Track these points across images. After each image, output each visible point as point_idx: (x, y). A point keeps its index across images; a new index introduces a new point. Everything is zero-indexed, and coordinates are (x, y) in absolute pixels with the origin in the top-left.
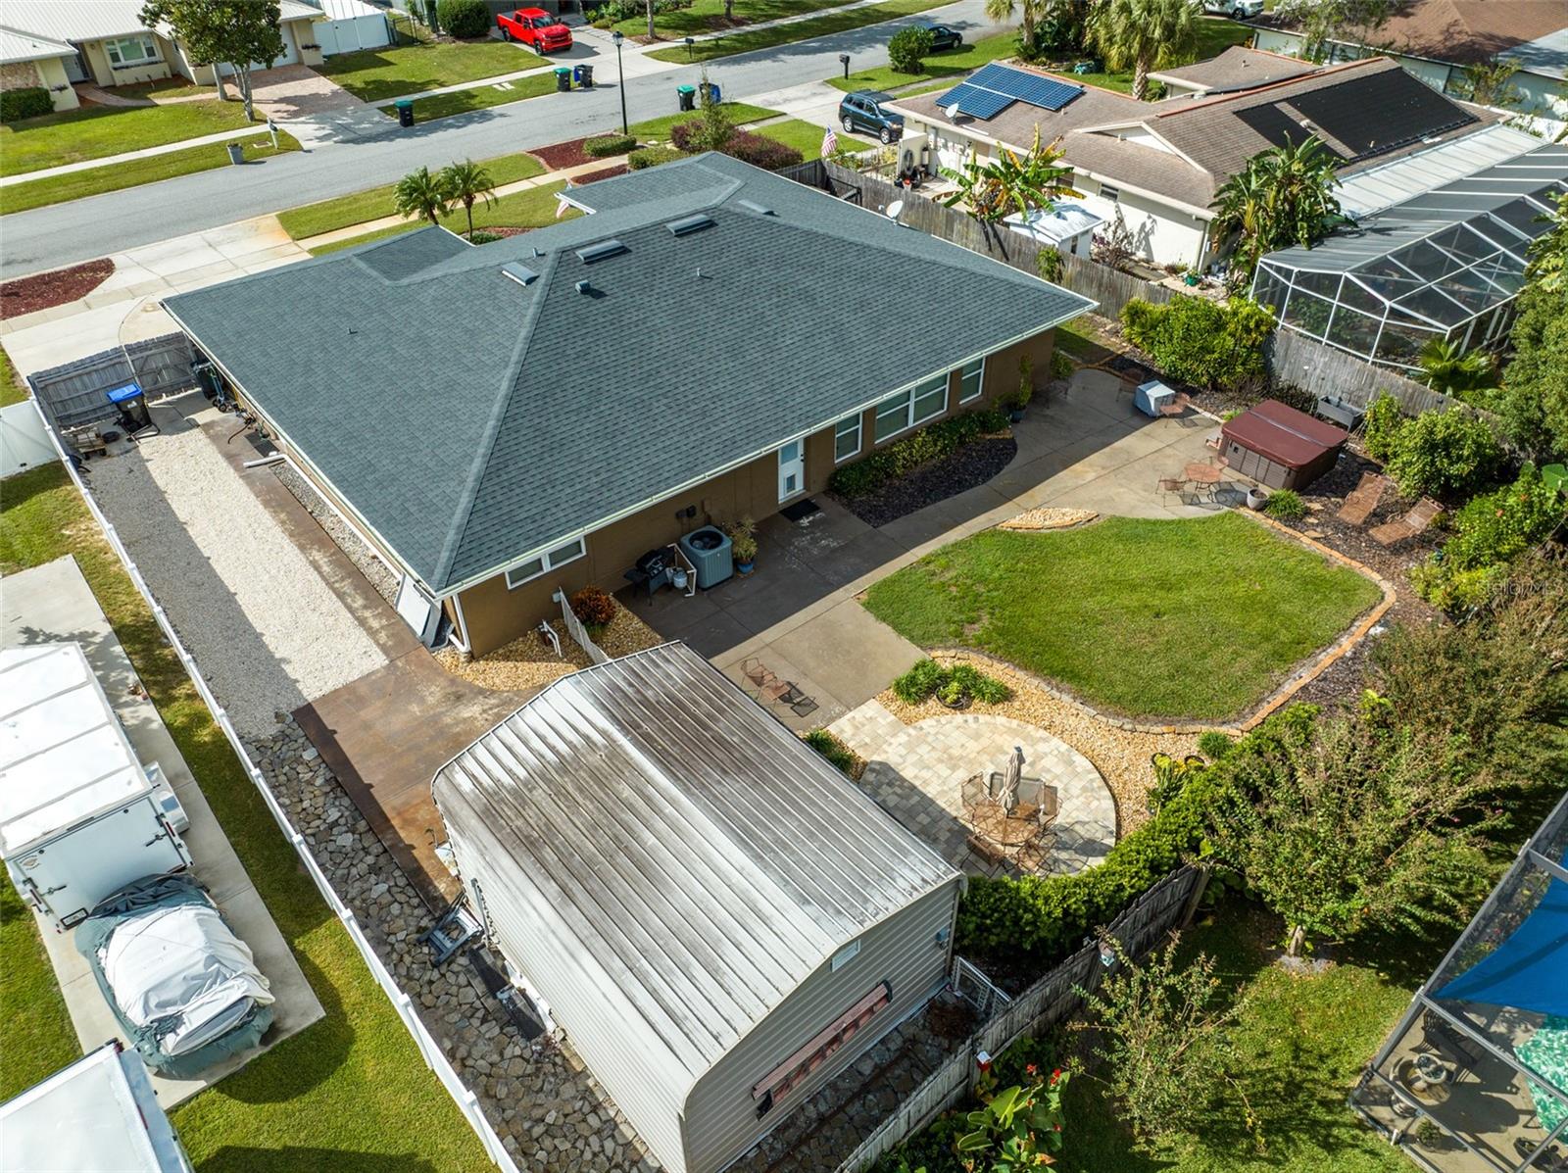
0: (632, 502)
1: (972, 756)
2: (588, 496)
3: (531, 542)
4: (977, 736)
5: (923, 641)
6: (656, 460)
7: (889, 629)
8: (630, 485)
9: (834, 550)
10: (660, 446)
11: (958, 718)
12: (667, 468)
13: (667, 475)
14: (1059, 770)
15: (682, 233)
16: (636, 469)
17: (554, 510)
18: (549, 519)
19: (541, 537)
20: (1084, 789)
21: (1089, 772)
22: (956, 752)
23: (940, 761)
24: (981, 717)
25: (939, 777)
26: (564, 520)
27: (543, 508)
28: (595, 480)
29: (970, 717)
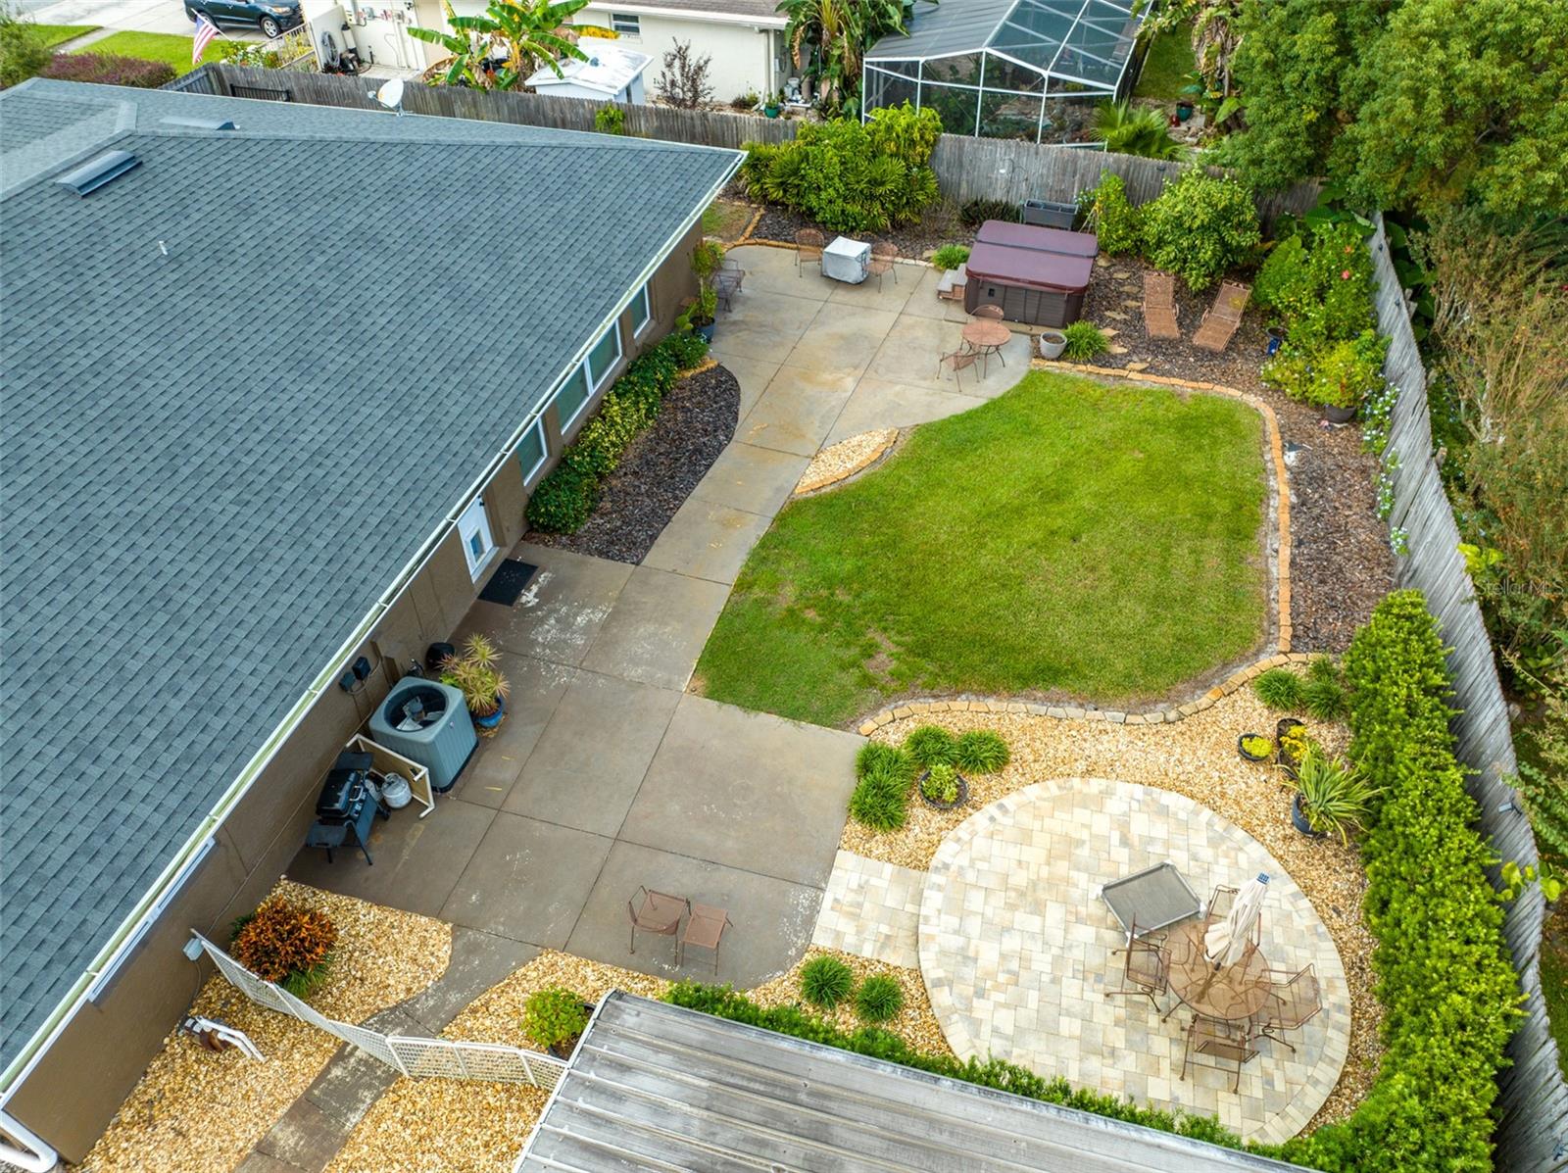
0: (278, 715)
1: (1045, 872)
2: (180, 745)
3: (112, 903)
4: (1025, 837)
5: (834, 714)
6: (275, 614)
7: (774, 719)
8: (254, 682)
9: (604, 627)
10: (269, 582)
11: (978, 821)
12: (306, 620)
13: (312, 633)
14: (1160, 830)
15: (92, 189)
16: (248, 645)
17: (125, 808)
18: (124, 833)
19: (128, 882)
20: (1213, 843)
21: (1197, 814)
22: (1020, 879)
23: (1012, 907)
24: (1005, 801)
25: (1033, 936)
26: (158, 820)
27: (97, 816)
28: (176, 705)
29: (990, 809)
